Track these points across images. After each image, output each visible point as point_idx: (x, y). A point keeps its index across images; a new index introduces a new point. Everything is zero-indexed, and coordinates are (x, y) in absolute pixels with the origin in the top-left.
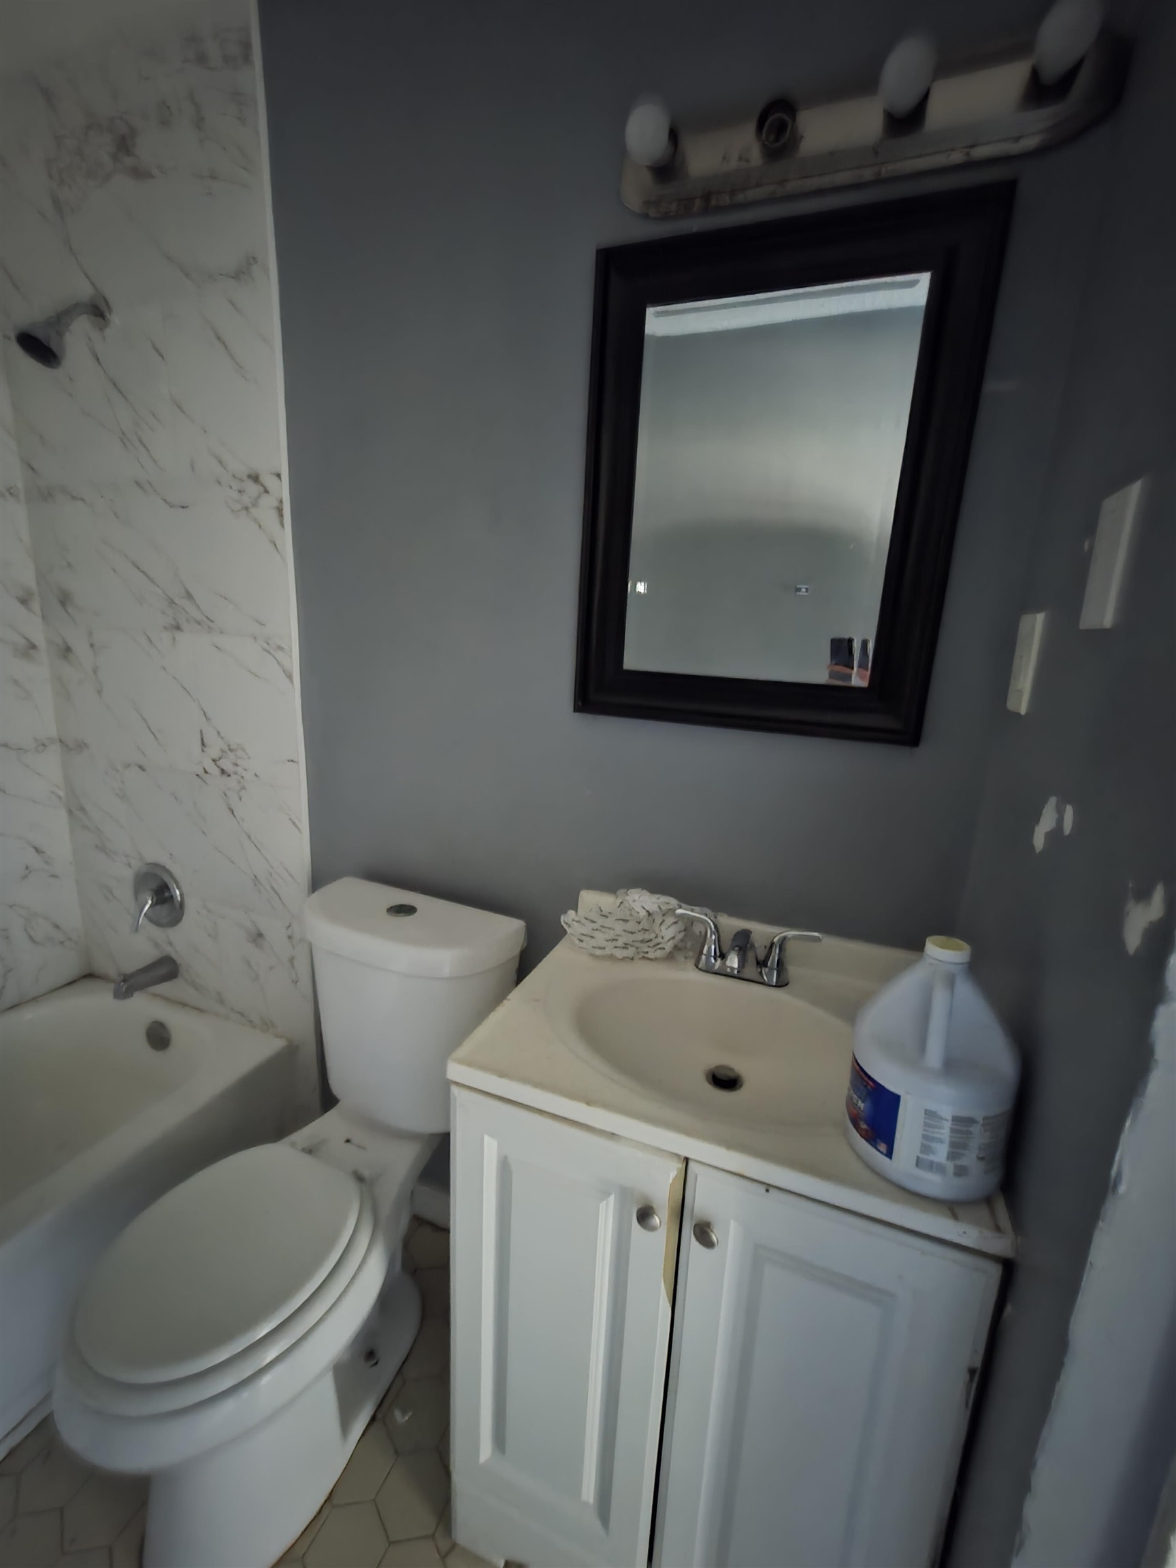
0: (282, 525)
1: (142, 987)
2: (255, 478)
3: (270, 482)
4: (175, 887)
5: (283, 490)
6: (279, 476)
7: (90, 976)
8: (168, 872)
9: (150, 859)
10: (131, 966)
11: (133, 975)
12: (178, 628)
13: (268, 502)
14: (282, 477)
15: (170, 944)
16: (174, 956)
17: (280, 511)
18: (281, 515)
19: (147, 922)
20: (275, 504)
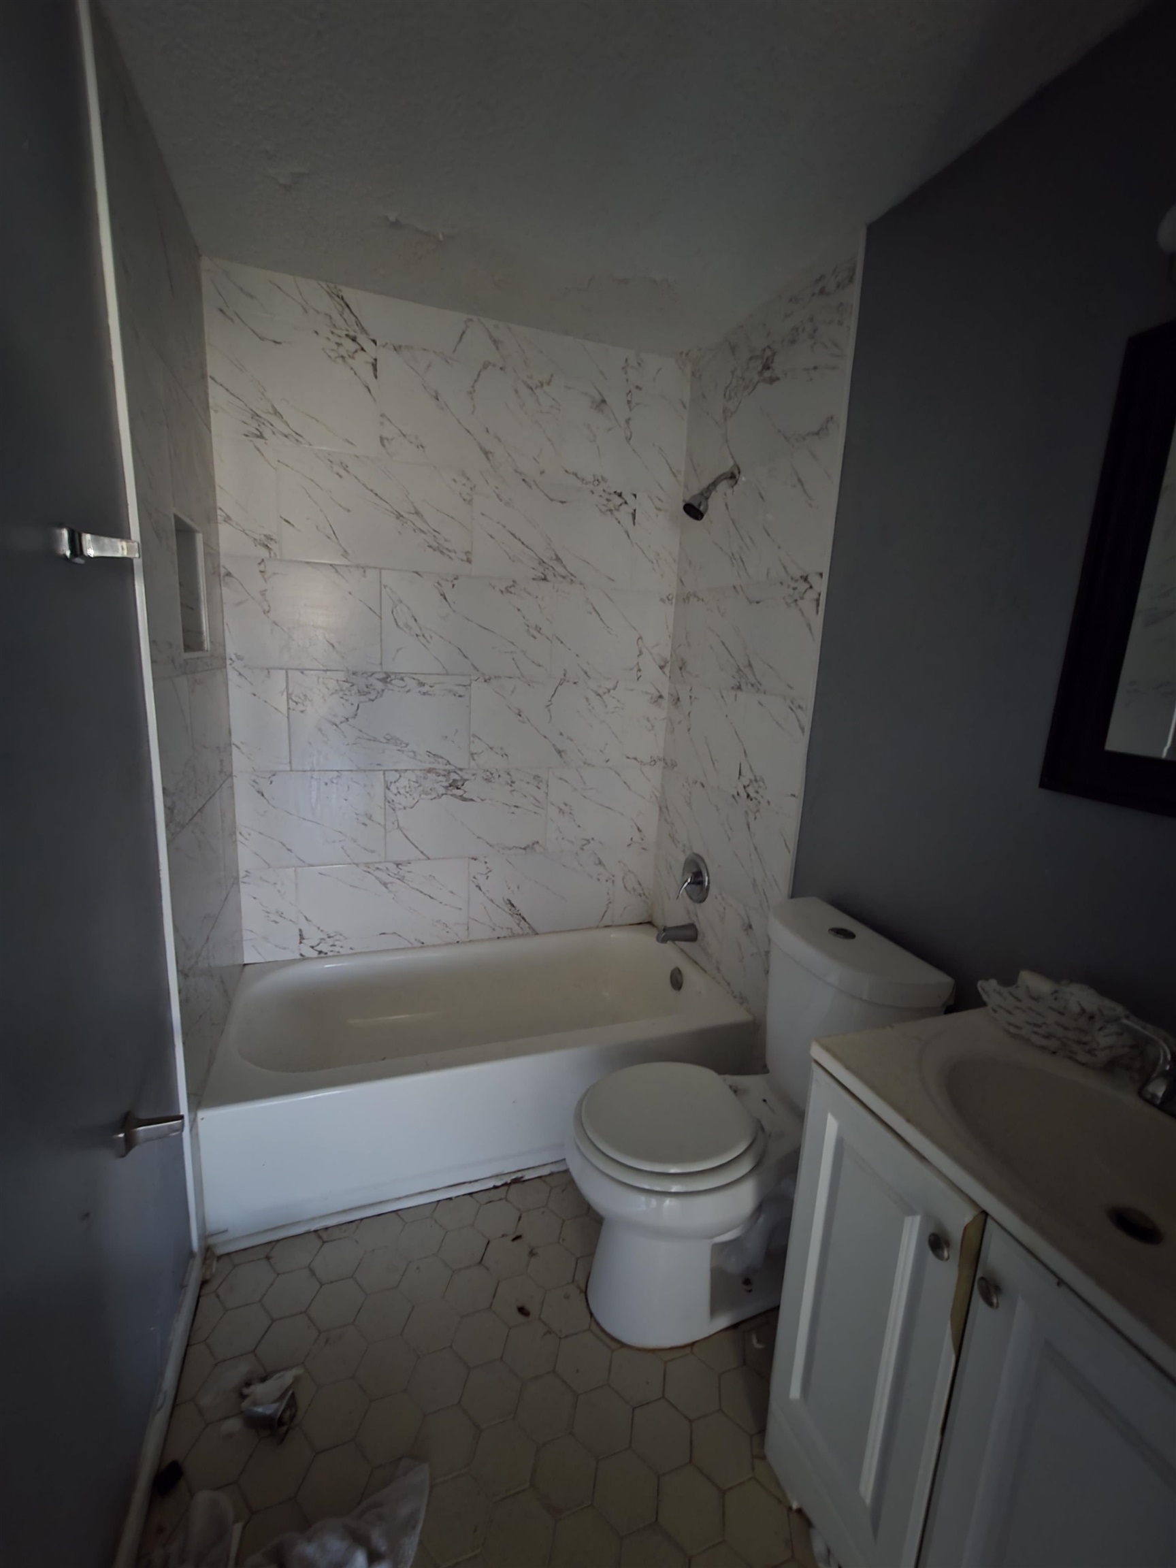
0: (817, 612)
1: (674, 939)
2: (805, 579)
3: (814, 579)
4: (706, 874)
5: (822, 586)
6: (821, 575)
7: (650, 923)
8: (703, 861)
9: (696, 851)
10: (671, 923)
11: (671, 928)
12: (739, 688)
13: (811, 595)
14: (824, 576)
15: (697, 915)
16: (697, 924)
17: (818, 601)
18: (818, 605)
19: (685, 894)
20: (816, 596)
